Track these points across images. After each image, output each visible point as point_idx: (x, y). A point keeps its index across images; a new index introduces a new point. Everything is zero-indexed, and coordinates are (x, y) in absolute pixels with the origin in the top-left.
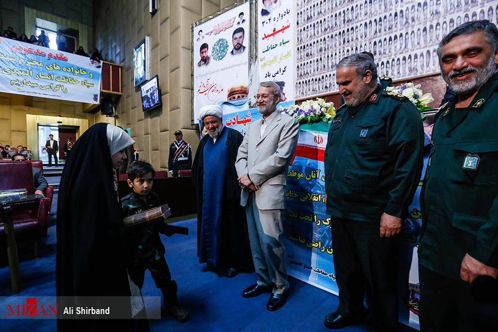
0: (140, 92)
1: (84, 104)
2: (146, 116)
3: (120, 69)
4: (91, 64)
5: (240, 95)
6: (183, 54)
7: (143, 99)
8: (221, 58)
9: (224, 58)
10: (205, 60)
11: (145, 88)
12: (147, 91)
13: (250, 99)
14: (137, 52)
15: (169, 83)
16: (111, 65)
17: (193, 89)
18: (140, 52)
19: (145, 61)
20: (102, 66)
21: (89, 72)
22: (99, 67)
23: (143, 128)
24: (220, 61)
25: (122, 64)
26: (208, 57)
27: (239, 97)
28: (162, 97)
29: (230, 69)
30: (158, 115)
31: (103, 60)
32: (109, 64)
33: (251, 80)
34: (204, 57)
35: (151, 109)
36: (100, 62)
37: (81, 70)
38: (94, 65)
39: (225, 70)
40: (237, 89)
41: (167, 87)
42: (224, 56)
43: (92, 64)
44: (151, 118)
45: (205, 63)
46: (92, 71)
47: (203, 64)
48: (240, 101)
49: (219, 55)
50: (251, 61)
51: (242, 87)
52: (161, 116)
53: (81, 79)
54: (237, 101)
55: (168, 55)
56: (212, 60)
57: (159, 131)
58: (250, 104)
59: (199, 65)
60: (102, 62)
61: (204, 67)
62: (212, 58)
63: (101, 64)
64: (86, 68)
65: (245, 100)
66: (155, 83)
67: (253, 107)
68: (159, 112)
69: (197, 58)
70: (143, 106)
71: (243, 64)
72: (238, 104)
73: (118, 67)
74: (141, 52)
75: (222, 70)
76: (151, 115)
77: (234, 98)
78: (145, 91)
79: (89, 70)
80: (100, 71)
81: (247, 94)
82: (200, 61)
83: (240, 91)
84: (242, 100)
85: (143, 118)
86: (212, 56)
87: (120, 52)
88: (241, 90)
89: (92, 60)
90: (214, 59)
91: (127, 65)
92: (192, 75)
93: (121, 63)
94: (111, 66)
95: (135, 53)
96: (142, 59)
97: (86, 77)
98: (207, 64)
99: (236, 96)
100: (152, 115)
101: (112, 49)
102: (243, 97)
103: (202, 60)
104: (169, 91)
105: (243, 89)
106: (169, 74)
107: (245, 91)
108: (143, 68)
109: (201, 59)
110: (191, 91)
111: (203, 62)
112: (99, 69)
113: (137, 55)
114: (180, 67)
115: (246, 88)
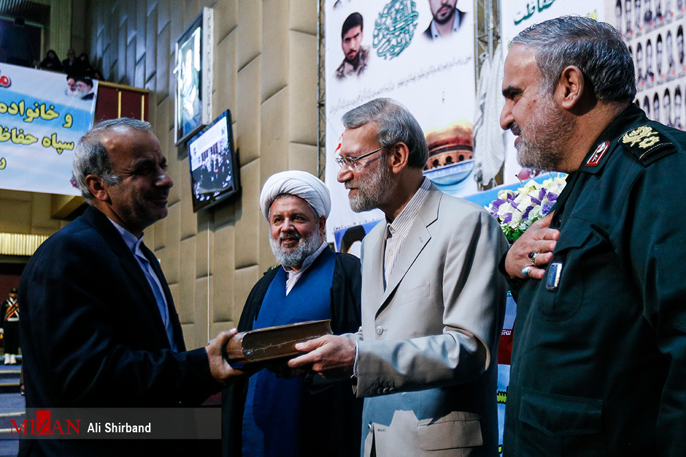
0: (188, 158)
1: (55, 198)
2: (201, 225)
3: (143, 98)
4: (69, 91)
5: (452, 154)
6: (295, 49)
7: (194, 176)
8: (397, 50)
9: (406, 50)
10: (355, 60)
11: (198, 147)
12: (204, 156)
13: (480, 165)
14: (184, 52)
15: (259, 132)
16: (120, 89)
17: (322, 145)
18: (190, 52)
19: (200, 74)
20: (96, 93)
21: (62, 113)
22: (89, 97)
23: (195, 257)
24: (395, 59)
25: (148, 86)
26: (364, 51)
27: (449, 160)
28: (243, 169)
29: (423, 79)
30: (232, 221)
31: (101, 78)
32: (114, 88)
33: (482, 108)
34: (352, 51)
35: (212, 204)
36: (92, 86)
37: (43, 107)
38: (76, 93)
39: (411, 84)
40: (444, 138)
41: (254, 144)
42: (407, 44)
43: (73, 90)
44: (214, 229)
45: (355, 69)
46: (70, 109)
47: (349, 73)
48: (452, 171)
49: (394, 42)
50: (481, 51)
51: (458, 130)
52: (238, 223)
53: (42, 131)
54: (443, 173)
55: (259, 54)
56: (373, 61)
57: (234, 267)
58: (480, 180)
59: (340, 75)
60: (96, 83)
61: (351, 80)
62: (373, 54)
63: (95, 90)
64: (57, 100)
65: (468, 168)
66: (223, 132)
67: (486, 188)
68: (234, 213)
69: (334, 54)
70: (194, 196)
71: (459, 62)
72: (447, 180)
73: (139, 93)
74: (193, 50)
75: (401, 84)
76: (212, 220)
77: (436, 163)
78: (199, 154)
79: (61, 107)
80: (91, 106)
81: (471, 149)
82: (343, 65)
83: (453, 141)
84: (459, 169)
85: (195, 229)
86: (375, 45)
87: (145, 54)
88: (456, 140)
89: (71, 80)
90: (379, 54)
91: (160, 88)
92: (321, 105)
93: (145, 83)
94: (120, 94)
95: (179, 56)
96: (193, 69)
97: (56, 125)
98: (362, 69)
99: (442, 157)
100: (217, 222)
101: (127, 47)
102: (461, 158)
103: (346, 60)
104: (259, 153)
105: (460, 136)
106: (259, 107)
107: (468, 141)
108: (195, 92)
109: (343, 57)
110: (317, 148)
111: (349, 67)
112: (88, 102)
113: (184, 60)
114: (286, 85)
115: (469, 133)
